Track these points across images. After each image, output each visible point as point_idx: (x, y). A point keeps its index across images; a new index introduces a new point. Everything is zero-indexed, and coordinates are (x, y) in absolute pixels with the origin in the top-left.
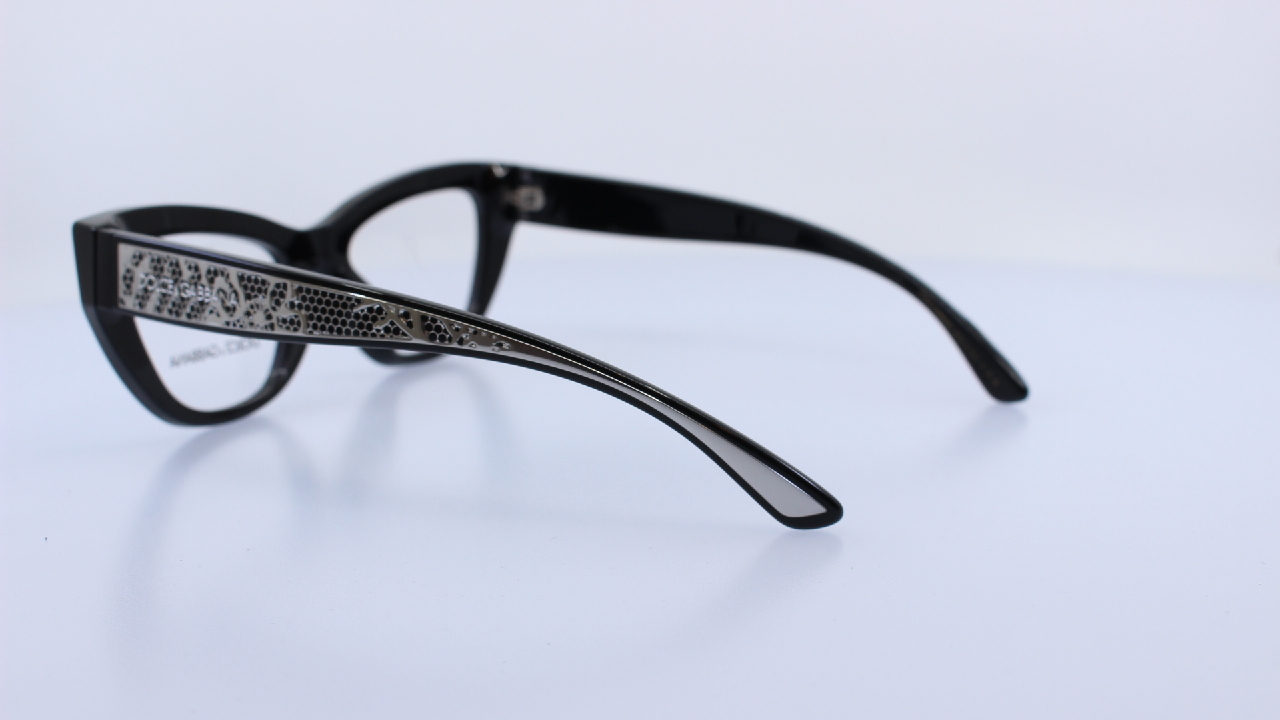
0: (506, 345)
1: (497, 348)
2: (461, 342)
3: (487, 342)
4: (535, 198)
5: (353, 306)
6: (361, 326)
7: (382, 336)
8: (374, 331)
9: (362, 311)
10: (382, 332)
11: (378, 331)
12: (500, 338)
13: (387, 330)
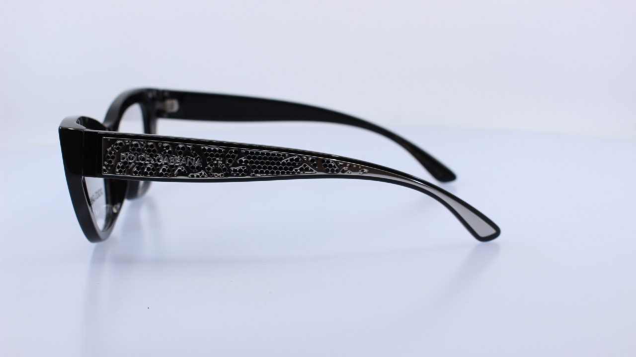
0: (366, 170)
1: (362, 173)
2: (343, 171)
3: (356, 170)
4: (174, 105)
5: (281, 159)
6: (286, 169)
7: (299, 173)
8: (294, 170)
9: (287, 161)
10: (299, 171)
11: (296, 170)
12: (363, 167)
13: (301, 169)
